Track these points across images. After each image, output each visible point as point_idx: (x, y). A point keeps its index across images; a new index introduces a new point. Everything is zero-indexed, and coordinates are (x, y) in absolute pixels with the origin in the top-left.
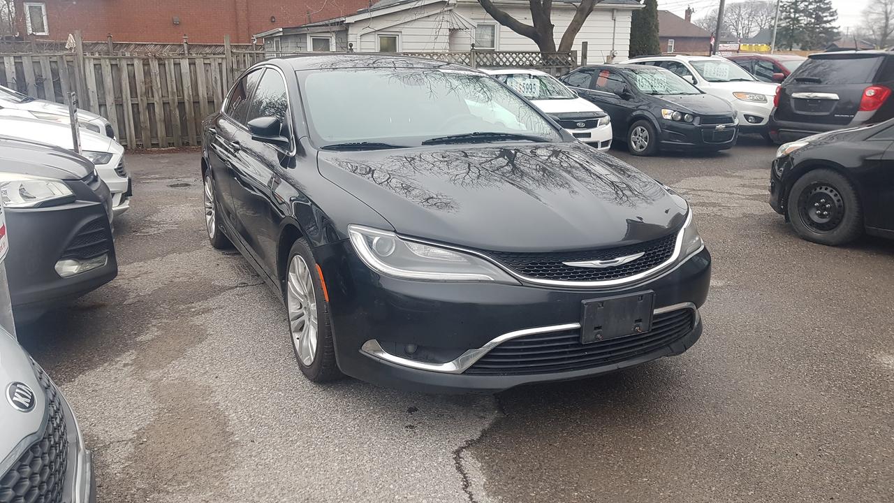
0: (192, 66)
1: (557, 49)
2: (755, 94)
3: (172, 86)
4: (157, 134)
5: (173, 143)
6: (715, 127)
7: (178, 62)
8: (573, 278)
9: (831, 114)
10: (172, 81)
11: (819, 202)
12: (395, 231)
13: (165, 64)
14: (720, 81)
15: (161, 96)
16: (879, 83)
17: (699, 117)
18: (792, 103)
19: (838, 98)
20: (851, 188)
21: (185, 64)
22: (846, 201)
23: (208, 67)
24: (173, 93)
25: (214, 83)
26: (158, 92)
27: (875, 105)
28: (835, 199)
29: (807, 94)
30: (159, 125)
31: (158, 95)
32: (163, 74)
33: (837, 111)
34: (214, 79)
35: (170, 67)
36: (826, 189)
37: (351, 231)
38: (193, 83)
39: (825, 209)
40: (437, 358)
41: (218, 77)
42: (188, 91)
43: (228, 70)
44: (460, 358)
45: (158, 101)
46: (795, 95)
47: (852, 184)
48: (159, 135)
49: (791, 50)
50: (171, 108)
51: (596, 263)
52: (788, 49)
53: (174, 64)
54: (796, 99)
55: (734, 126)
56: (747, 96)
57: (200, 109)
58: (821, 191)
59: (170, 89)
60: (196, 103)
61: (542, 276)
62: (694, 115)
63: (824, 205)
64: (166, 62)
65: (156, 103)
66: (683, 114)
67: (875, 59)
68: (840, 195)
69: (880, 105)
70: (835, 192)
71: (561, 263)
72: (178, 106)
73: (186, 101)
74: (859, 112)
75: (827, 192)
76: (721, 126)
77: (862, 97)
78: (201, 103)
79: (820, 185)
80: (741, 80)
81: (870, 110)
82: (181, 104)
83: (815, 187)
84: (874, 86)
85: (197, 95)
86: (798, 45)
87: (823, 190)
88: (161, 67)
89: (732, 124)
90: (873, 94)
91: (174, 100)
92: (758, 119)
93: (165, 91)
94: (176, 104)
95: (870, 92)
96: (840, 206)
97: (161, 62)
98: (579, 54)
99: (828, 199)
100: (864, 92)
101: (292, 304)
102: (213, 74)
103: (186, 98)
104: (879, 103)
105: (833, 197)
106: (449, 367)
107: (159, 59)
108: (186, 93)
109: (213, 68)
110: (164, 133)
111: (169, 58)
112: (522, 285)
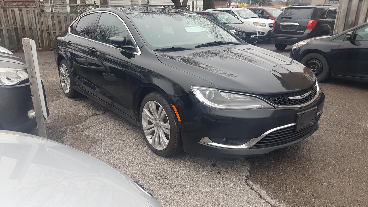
0: (20, 11)
1: (181, 5)
2: (262, 23)
3: (11, 21)
4: (5, 44)
5: (13, 48)
6: (251, 37)
7: (13, 9)
8: (292, 104)
9: (296, 31)
10: (11, 19)
11: (312, 66)
12: (217, 88)
13: (6, 11)
14: (247, 18)
15: (5, 26)
16: (314, 19)
17: (244, 33)
18: (281, 26)
19: (298, 25)
20: (326, 60)
21: (17, 10)
22: (323, 65)
23: (28, 12)
24: (12, 25)
25: (31, 19)
26: (4, 24)
27: (312, 27)
28: (319, 64)
29: (286, 23)
30: (6, 40)
31: (4, 26)
32: (6, 15)
33: (299, 29)
34: (31, 17)
35: (9, 12)
36: (315, 60)
37: (193, 89)
38: (21, 19)
39: (315, 68)
40: (237, 143)
41: (34, 17)
42: (19, 23)
43: (38, 13)
44: (249, 142)
45: (4, 28)
46: (281, 24)
47: (326, 58)
48: (6, 45)
49: (255, 5)
50: (11, 32)
51: (298, 97)
52: (254, 5)
53: (11, 10)
54: (282, 25)
55: (257, 36)
56: (259, 24)
57: (25, 32)
58: (313, 61)
59: (10, 23)
60: (23, 29)
61: (282, 104)
62: (243, 32)
63: (314, 67)
64: (7, 10)
65: (3, 29)
66: (239, 32)
67: (312, 9)
68: (321, 63)
69: (314, 27)
70: (319, 62)
71: (287, 98)
72: (14, 31)
73: (18, 28)
74: (306, 30)
75: (316, 62)
76: (253, 36)
77: (307, 24)
78: (26, 29)
79: (313, 59)
80: (255, 18)
81: (310, 29)
82: (16, 30)
83: (311, 60)
84: (311, 20)
85: (24, 25)
86: (257, 3)
87: (314, 61)
88: (5, 12)
89: (256, 36)
90: (311, 23)
91: (12, 28)
92: (263, 33)
93: (7, 23)
94: (14, 29)
95: (310, 22)
96: (321, 67)
97: (5, 9)
98: (191, 7)
99: (316, 64)
100: (308, 22)
101: (144, 122)
102: (31, 15)
103: (18, 26)
104: (313, 26)
105: (318, 63)
106: (243, 146)
107: (4, 8)
108: (18, 24)
109: (31, 12)
110: (8, 44)
111: (8, 8)
112: (276, 109)
